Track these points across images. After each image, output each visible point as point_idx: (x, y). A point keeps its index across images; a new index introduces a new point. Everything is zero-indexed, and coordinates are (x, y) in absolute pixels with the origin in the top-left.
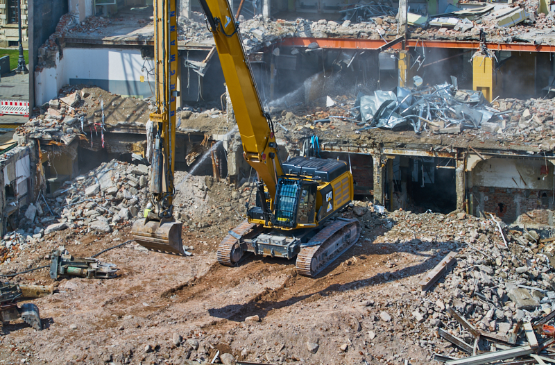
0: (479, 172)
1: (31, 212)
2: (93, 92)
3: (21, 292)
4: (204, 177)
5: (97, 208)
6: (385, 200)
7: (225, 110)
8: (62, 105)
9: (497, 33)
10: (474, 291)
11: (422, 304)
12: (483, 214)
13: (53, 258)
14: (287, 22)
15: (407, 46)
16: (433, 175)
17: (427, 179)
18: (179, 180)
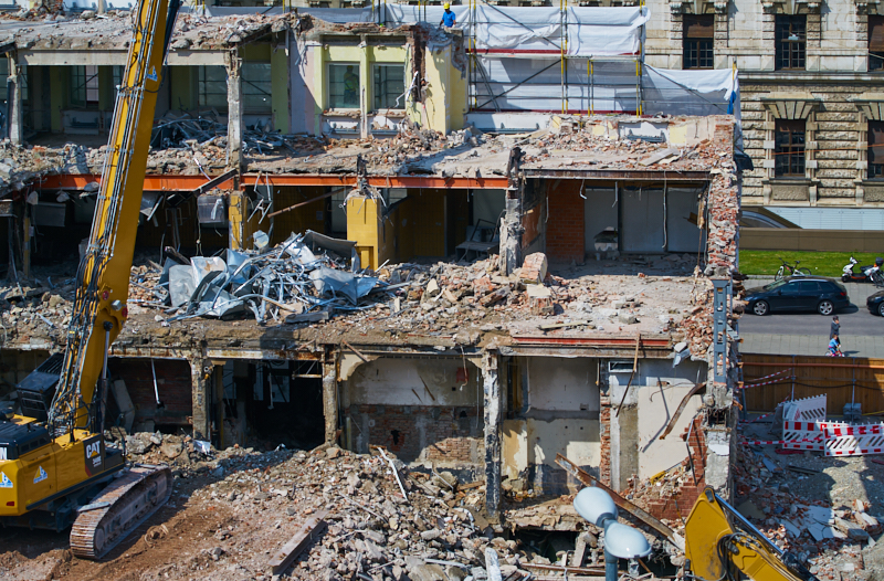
0: (360, 381)
6: (212, 432)
9: (383, 160)
10: (355, 572)
12: (368, 448)
14: (50, 150)
15: (243, 184)
16: (288, 388)
17: (279, 395)
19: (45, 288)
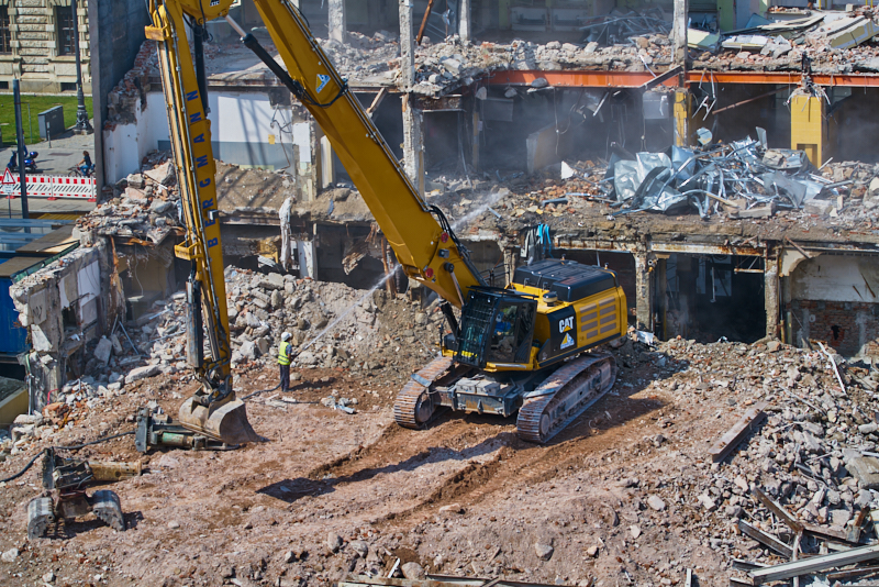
0: (802, 277)
1: (104, 349)
3: (91, 473)
6: (655, 324)
8: (148, 182)
9: (828, 58)
10: (793, 463)
11: (714, 482)
12: (808, 343)
13: (140, 420)
14: (498, 46)
15: (688, 82)
16: (730, 282)
17: (719, 290)
18: (332, 296)
19: (493, 181)
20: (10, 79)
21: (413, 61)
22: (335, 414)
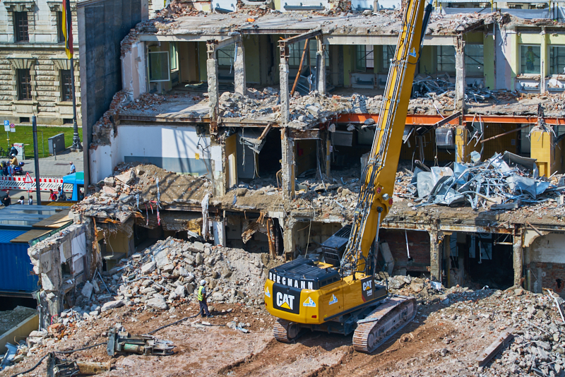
0: (537, 247)
1: (88, 290)
2: (148, 169)
3: (78, 369)
4: (260, 254)
5: (154, 285)
6: (442, 277)
7: (280, 187)
8: (118, 182)
9: (555, 107)
10: (531, 367)
12: (541, 290)
13: (110, 335)
14: (343, 98)
15: (465, 122)
16: (491, 251)
17: (485, 255)
18: (235, 257)
19: (339, 184)
20: (31, 116)
21: (288, 107)
22: (236, 333)
